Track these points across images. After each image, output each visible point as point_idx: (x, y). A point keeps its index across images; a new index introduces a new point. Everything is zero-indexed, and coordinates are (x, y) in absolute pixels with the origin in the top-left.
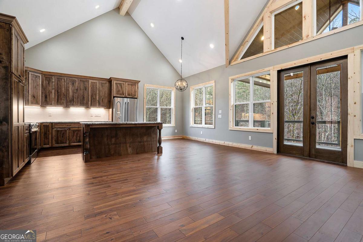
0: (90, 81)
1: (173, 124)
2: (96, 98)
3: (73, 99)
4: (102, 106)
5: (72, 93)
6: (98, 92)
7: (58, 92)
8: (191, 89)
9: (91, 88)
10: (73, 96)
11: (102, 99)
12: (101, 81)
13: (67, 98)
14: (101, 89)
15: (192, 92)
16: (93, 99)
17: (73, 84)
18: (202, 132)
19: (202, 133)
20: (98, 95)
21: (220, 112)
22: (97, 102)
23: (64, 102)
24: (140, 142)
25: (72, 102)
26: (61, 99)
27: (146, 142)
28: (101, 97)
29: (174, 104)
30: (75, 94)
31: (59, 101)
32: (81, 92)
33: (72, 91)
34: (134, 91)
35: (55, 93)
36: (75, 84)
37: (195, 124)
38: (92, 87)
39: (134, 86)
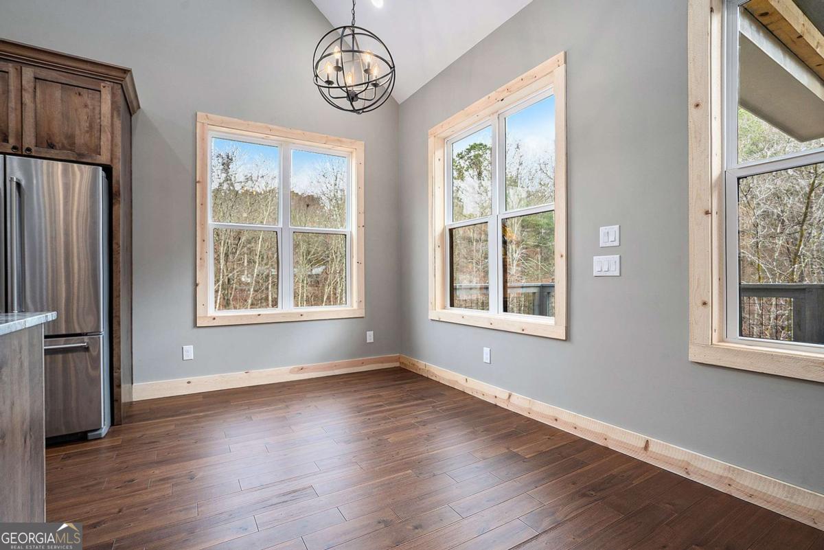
1: (353, 304)
8: (431, 141)
15: (439, 154)
18: (486, 350)
19: (486, 359)
21: (609, 235)
29: (359, 213)
37: (452, 305)
39: (85, 97)
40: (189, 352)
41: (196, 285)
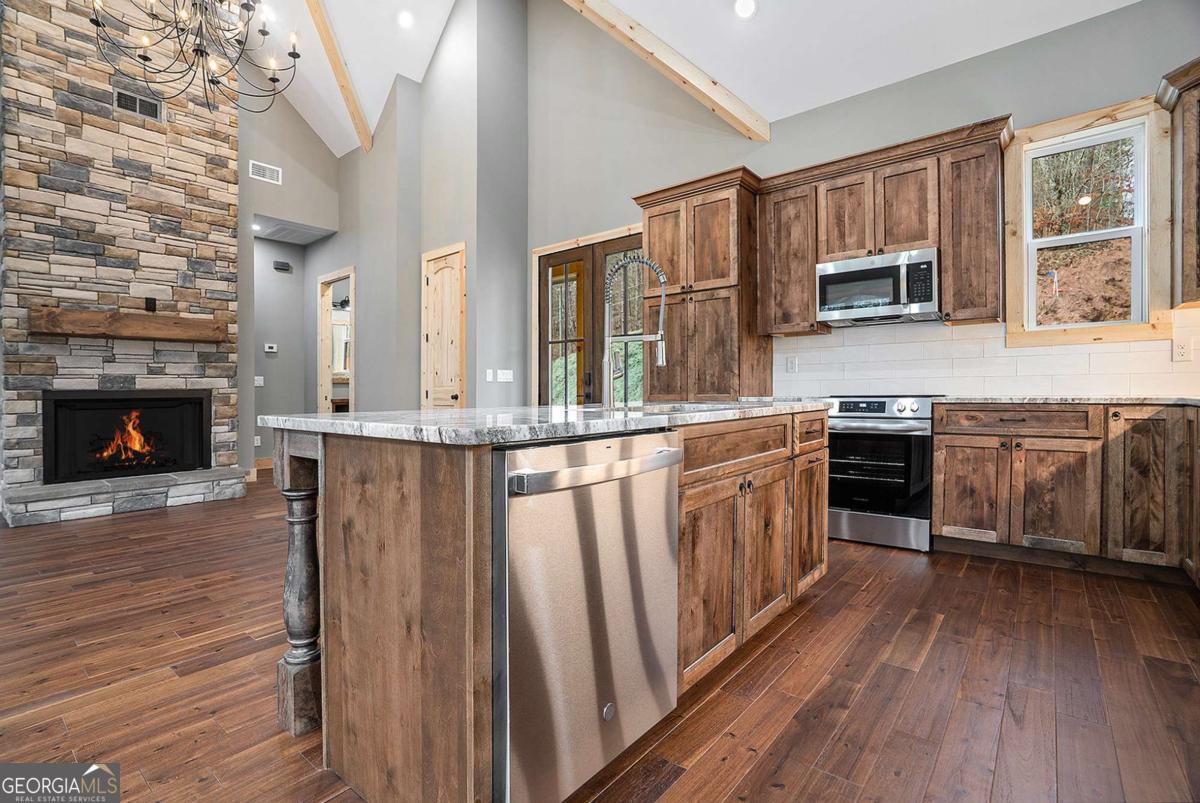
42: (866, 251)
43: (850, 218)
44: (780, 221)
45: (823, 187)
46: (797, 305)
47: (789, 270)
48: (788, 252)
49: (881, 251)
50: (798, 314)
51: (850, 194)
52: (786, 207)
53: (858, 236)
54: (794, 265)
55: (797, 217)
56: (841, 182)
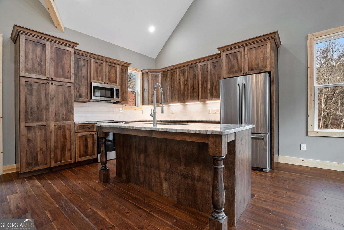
0: (200, 64)
2: (207, 87)
3: (184, 92)
4: (215, 97)
5: (183, 85)
6: (209, 78)
7: (172, 87)
9: (201, 74)
10: (184, 89)
11: (215, 87)
12: (211, 61)
13: (179, 93)
14: (213, 72)
16: (203, 88)
17: (184, 74)
20: (209, 81)
22: (209, 91)
23: (177, 97)
24: (185, 177)
25: (183, 97)
26: (174, 94)
27: (198, 180)
28: (214, 84)
30: (185, 85)
31: (173, 97)
32: (191, 82)
33: (183, 82)
34: (262, 59)
35: (169, 89)
36: (185, 74)
38: (202, 72)
39: (262, 49)
40: (304, 147)
41: (308, 116)
42: (104, 82)
43: (100, 72)
44: (78, 64)
45: (93, 60)
46: (84, 93)
47: (82, 81)
48: (81, 76)
49: (107, 84)
50: (84, 96)
51: (100, 66)
52: (80, 61)
53: (102, 78)
54: (83, 80)
55: (84, 65)
56: (98, 61)
